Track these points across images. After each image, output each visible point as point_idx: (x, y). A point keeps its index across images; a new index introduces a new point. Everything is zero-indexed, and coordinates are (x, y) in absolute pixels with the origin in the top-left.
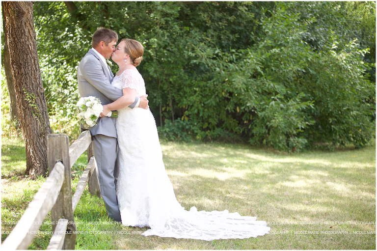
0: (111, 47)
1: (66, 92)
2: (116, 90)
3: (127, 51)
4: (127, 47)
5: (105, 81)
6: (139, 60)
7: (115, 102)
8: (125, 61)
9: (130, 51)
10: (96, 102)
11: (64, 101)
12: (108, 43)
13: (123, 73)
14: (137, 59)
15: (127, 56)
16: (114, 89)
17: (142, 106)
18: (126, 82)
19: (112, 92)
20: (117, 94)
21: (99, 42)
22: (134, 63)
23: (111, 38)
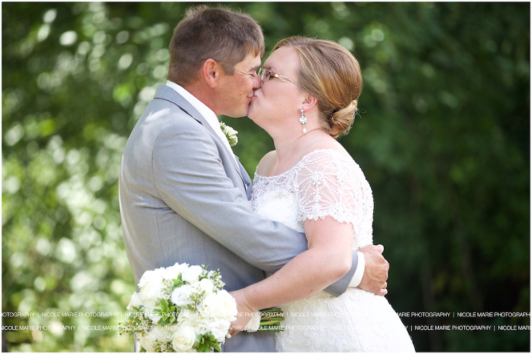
0: (248, 77)
1: (67, 251)
2: (279, 230)
3: (306, 83)
4: (307, 71)
5: (236, 202)
6: (350, 114)
7: (277, 274)
8: (303, 120)
9: (320, 84)
10: (208, 285)
11: (62, 288)
12: (234, 63)
13: (301, 164)
14: (343, 111)
15: (308, 101)
16: (272, 229)
17: (368, 285)
18: (318, 198)
19: (265, 240)
20: (283, 244)
21: (198, 64)
22: (331, 125)
23: (240, 43)
